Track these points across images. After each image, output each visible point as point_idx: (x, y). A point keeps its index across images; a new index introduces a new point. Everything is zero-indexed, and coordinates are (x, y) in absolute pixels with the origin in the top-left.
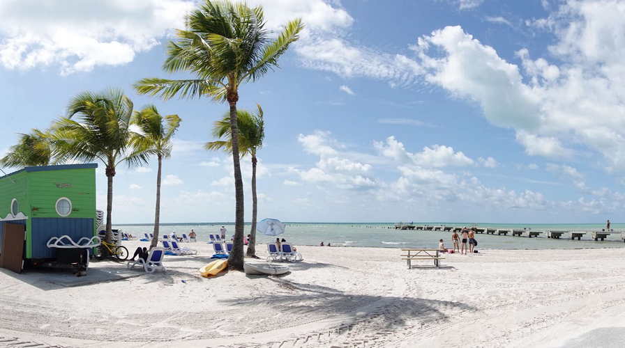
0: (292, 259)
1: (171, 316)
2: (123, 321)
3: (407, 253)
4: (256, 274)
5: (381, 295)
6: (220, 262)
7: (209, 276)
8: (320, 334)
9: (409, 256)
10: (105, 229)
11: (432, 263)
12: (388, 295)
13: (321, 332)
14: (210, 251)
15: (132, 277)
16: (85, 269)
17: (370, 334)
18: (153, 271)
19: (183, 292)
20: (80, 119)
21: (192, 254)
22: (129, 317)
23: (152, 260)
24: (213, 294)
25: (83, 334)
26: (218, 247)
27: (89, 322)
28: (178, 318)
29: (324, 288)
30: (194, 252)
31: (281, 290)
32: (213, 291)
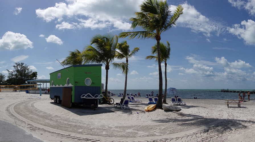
0: (181, 104)
1: (134, 127)
2: (114, 129)
3: (227, 102)
4: (167, 110)
5: (218, 118)
6: (153, 106)
7: (148, 111)
8: (196, 134)
9: (228, 103)
10: (105, 91)
11: (237, 106)
12: (222, 118)
13: (197, 133)
14: (147, 101)
15: (116, 111)
16: (97, 107)
17: (216, 134)
18: (125, 108)
19: (138, 117)
20: (95, 46)
21: (140, 102)
22: (117, 127)
23: (124, 104)
24: (150, 118)
25: (98, 134)
26: (151, 99)
27: (100, 129)
28: (137, 128)
29: (195, 116)
30: (141, 101)
31: (179, 116)
32: (150, 117)
